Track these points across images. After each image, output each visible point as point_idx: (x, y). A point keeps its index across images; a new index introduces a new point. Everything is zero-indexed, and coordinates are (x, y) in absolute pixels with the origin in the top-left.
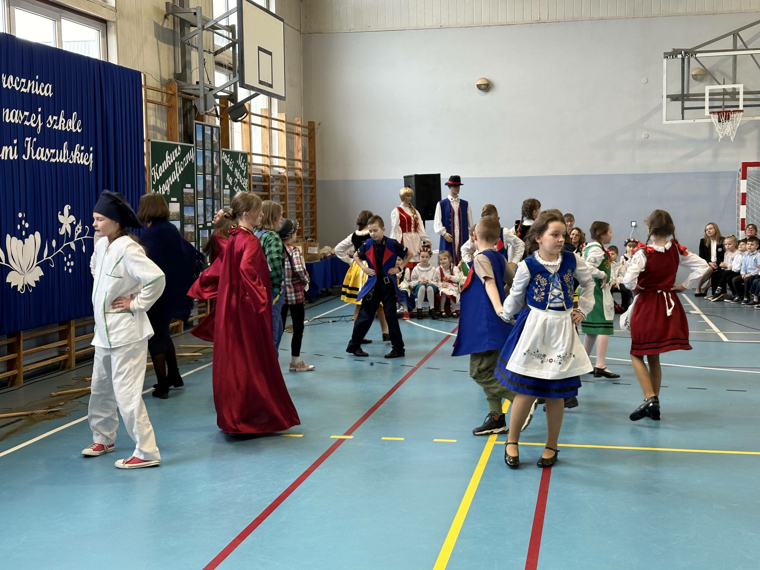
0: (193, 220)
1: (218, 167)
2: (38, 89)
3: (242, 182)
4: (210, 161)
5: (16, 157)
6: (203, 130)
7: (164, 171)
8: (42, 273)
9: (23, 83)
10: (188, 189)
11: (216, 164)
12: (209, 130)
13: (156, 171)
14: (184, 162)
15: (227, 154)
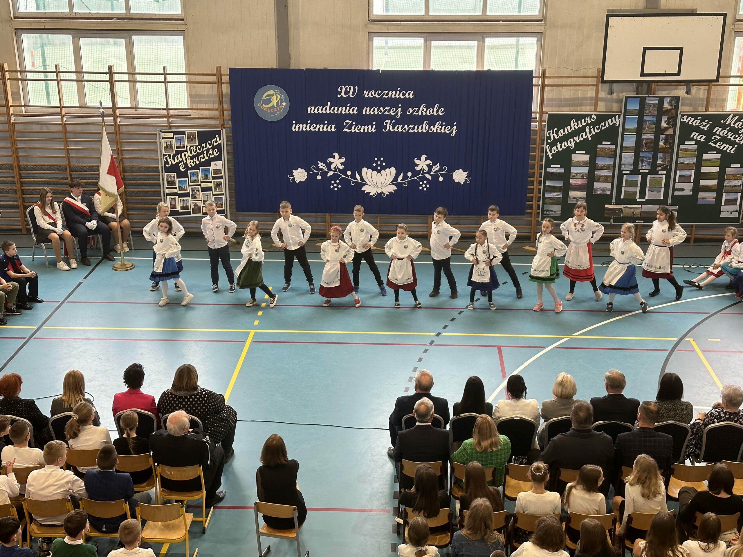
0: (612, 168)
1: (670, 128)
2: (399, 95)
3: (735, 138)
4: (654, 124)
5: (374, 131)
6: (642, 101)
7: (567, 133)
8: (396, 188)
9: (385, 93)
10: (606, 145)
11: (666, 126)
12: (656, 100)
13: (553, 133)
14: (602, 126)
15: (695, 117)
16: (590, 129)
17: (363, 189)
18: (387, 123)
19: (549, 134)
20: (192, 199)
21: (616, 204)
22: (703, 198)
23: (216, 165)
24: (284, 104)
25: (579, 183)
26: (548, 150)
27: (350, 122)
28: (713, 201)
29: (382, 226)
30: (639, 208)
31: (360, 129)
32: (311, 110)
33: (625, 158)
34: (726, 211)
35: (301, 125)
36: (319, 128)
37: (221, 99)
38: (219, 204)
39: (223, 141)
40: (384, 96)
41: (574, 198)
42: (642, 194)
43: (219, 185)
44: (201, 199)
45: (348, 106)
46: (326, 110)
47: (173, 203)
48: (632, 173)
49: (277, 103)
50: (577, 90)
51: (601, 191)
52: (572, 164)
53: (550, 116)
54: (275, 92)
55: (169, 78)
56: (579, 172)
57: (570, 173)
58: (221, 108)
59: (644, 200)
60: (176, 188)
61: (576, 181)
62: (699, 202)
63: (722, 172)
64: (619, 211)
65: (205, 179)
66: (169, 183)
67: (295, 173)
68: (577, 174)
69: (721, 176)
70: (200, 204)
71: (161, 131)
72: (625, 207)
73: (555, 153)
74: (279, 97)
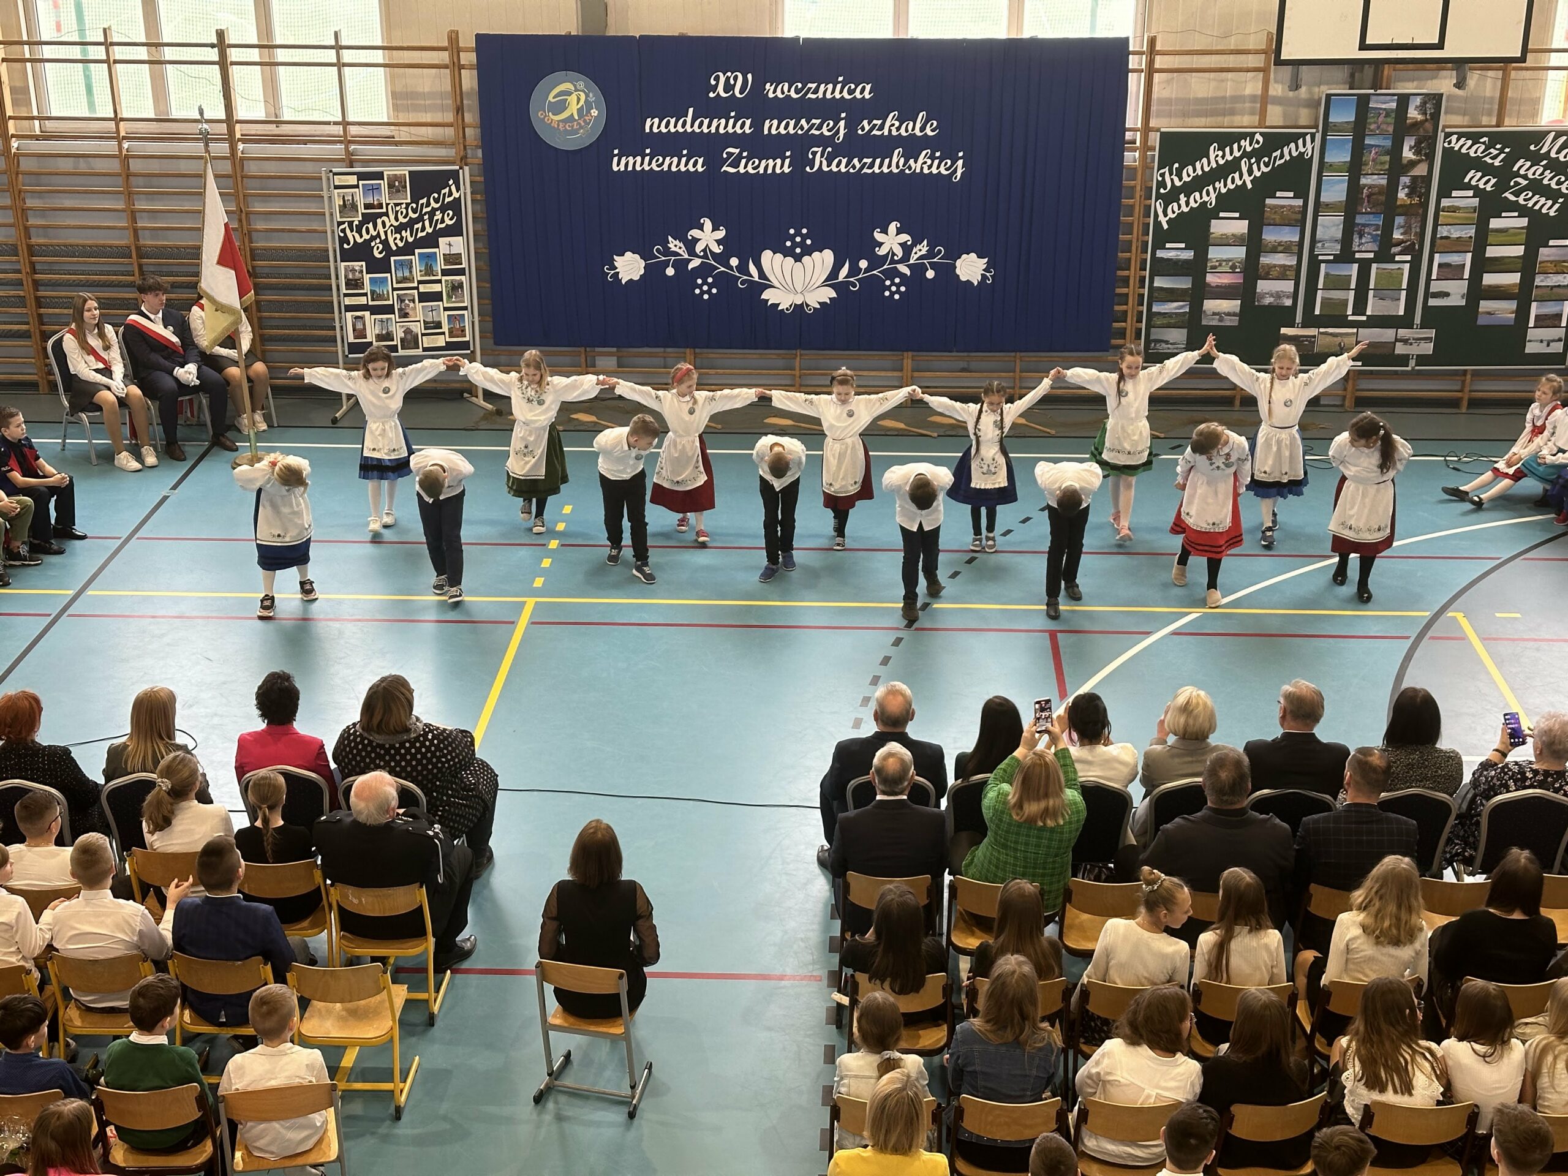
0: (1295, 249)
1: (1420, 161)
2: (841, 92)
3: (1559, 183)
4: (1387, 153)
5: (787, 170)
6: (1363, 103)
7: (1200, 173)
8: (834, 295)
9: (810, 89)
10: (1284, 199)
11: (1414, 157)
12: (1392, 101)
13: (1171, 174)
14: (1276, 157)
15: (1475, 138)
16: (1251, 165)
17: (764, 296)
18: (814, 154)
19: (1162, 175)
20: (400, 317)
21: (1305, 325)
22: (1489, 313)
23: (450, 245)
24: (594, 112)
25: (1226, 281)
26: (1160, 211)
27: (737, 151)
28: (1509, 319)
29: (805, 374)
30: (1353, 334)
31: (758, 166)
32: (653, 125)
33: (1324, 226)
34: (1537, 341)
35: (631, 159)
36: (670, 165)
37: (459, 102)
38: (457, 330)
39: (465, 194)
40: (810, 96)
41: (1214, 314)
42: (1360, 306)
43: (456, 288)
44: (418, 319)
45: (732, 117)
46: (684, 126)
47: (359, 326)
48: (1338, 259)
49: (580, 111)
50: (1223, 81)
51: (1272, 300)
52: (1211, 241)
53: (1167, 138)
54: (575, 86)
55: (348, 56)
56: (1225, 257)
57: (1206, 259)
58: (460, 121)
59: (1364, 318)
60: (365, 295)
61: (1219, 278)
62: (1481, 321)
63: (1531, 255)
64: (1310, 342)
65: (426, 274)
66: (350, 284)
67: (619, 261)
68: (1220, 261)
69: (1528, 266)
70: (418, 328)
71: (331, 171)
72: (1322, 333)
73: (1173, 216)
74: (583, 97)
